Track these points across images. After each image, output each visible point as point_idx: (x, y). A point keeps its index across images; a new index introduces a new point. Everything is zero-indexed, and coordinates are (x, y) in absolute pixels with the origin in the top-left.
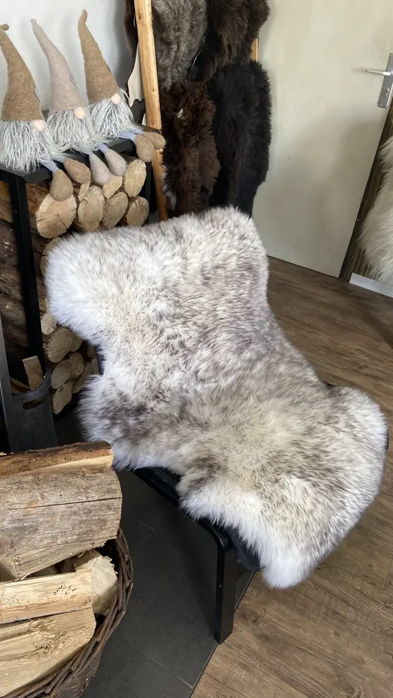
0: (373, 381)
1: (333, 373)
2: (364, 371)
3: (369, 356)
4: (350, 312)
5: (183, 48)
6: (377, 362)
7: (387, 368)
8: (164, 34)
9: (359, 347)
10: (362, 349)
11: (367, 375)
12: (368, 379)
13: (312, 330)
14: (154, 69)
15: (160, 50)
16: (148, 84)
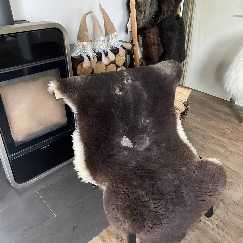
0: (229, 140)
1: (211, 135)
2: (226, 136)
3: (231, 131)
4: (230, 114)
6: (234, 134)
7: (238, 136)
8: (140, 9)
9: (228, 128)
11: (227, 138)
12: (227, 139)
13: (209, 120)
14: (135, 20)
15: (138, 14)
16: (133, 25)
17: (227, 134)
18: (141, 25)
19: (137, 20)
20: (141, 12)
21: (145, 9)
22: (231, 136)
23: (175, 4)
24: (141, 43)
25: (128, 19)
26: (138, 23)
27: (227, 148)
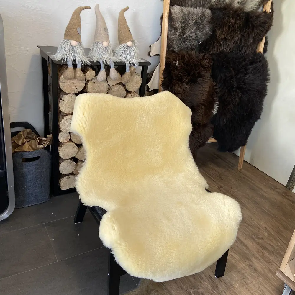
0: (261, 248)
4: (278, 207)
17: (260, 236)
27: (252, 262)
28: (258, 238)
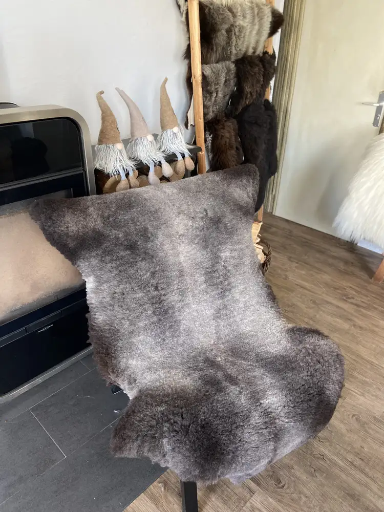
0: (356, 307)
1: (326, 299)
2: (350, 301)
3: (357, 292)
4: (352, 263)
5: (220, 95)
6: (363, 296)
7: (368, 301)
8: (209, 88)
9: (351, 286)
10: (353, 287)
12: (353, 306)
13: (320, 272)
14: (201, 107)
15: (205, 97)
16: (197, 115)
17: (350, 296)
18: (211, 115)
19: (205, 106)
20: (211, 93)
21: (217, 88)
22: (357, 300)
23: (264, 81)
24: (210, 145)
25: (189, 104)
26: (206, 112)
27: (354, 321)
28: (349, 298)
